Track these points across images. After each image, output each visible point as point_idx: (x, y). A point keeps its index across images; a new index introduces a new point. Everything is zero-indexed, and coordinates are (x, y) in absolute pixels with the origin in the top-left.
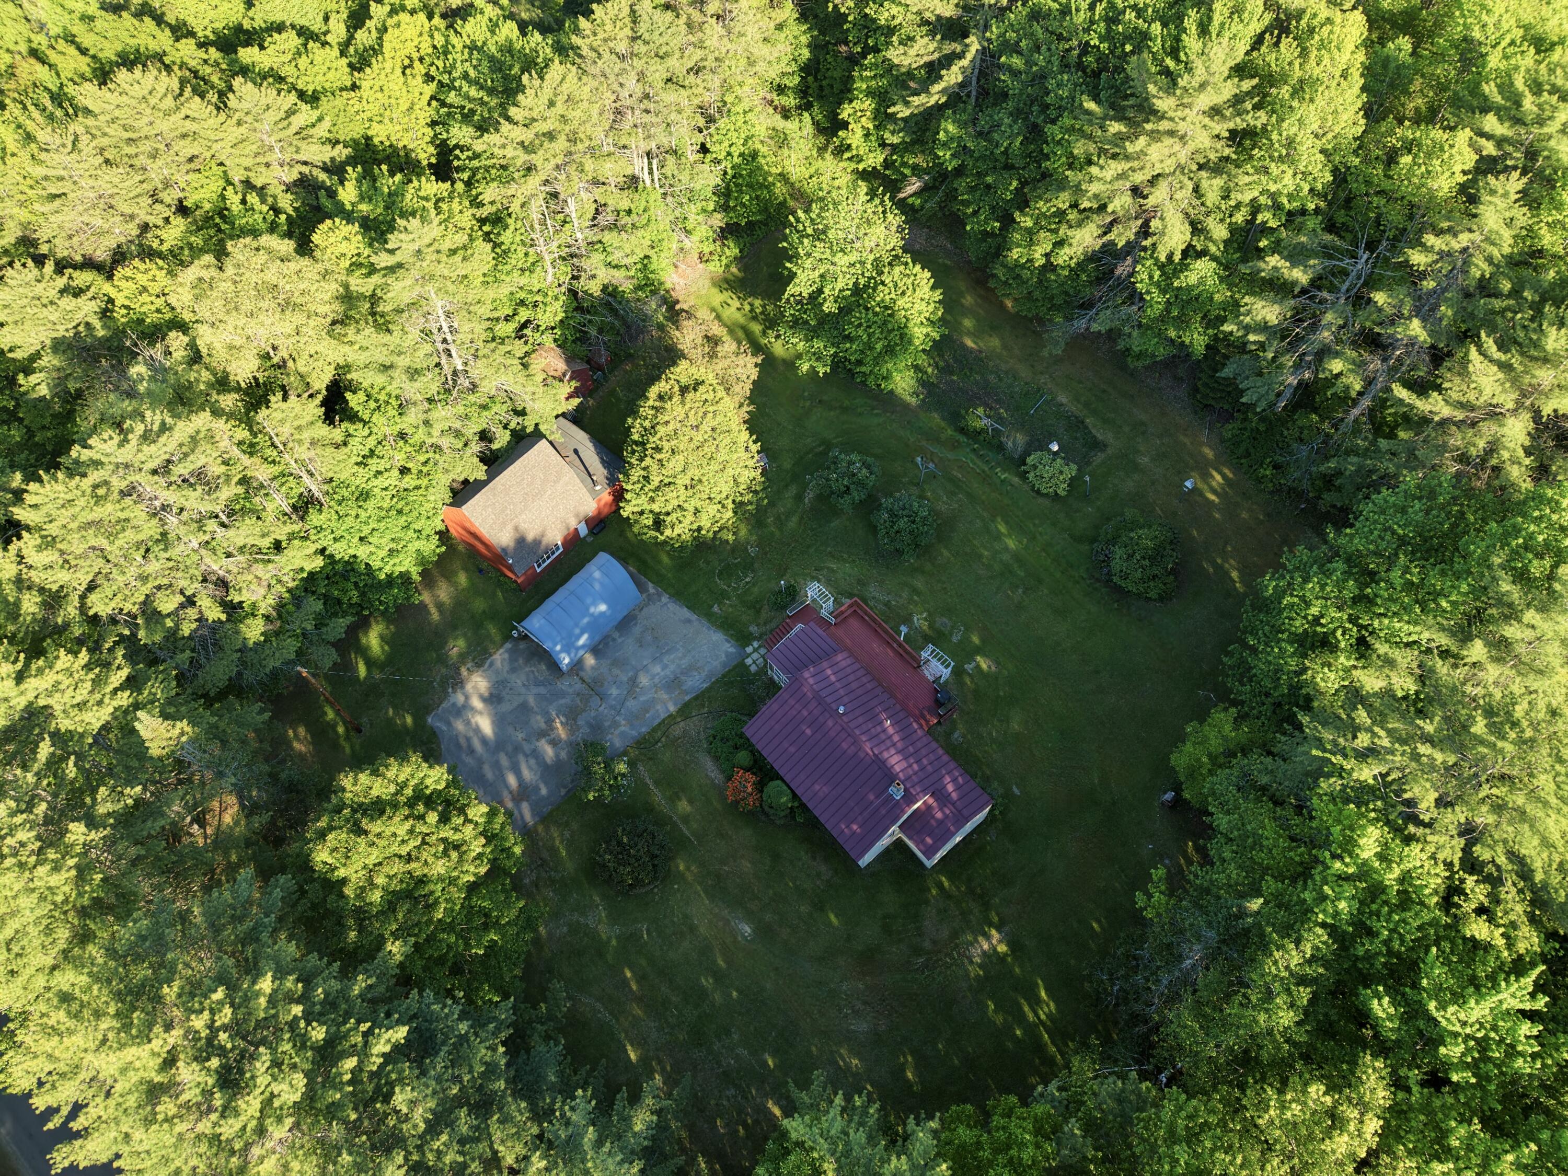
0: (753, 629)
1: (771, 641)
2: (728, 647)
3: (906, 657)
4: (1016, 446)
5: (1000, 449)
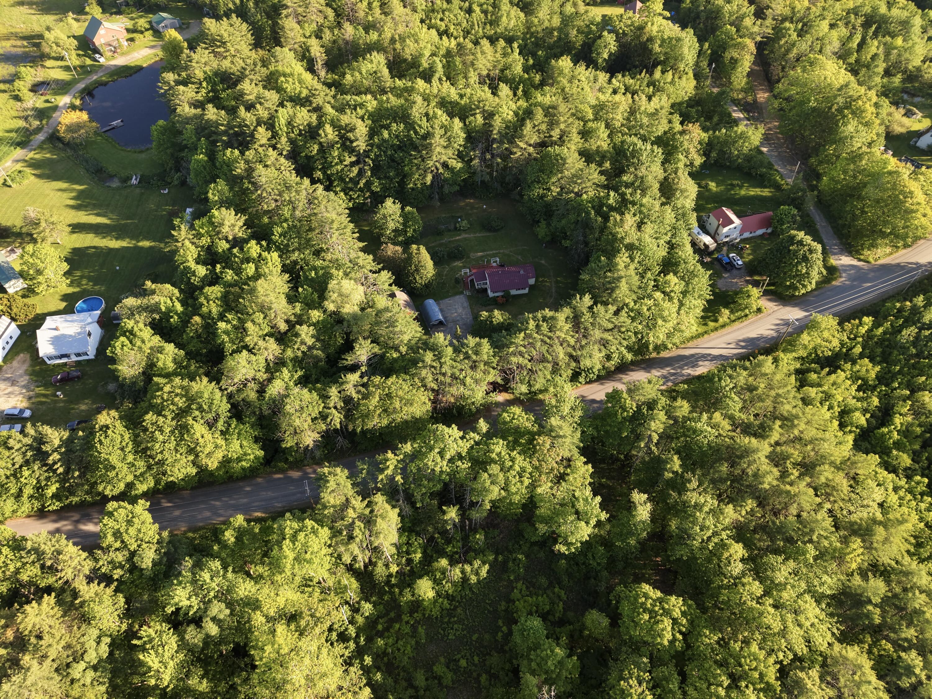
0: (460, 290)
1: (466, 287)
2: (462, 296)
3: (489, 266)
4: (452, 227)
5: (450, 230)
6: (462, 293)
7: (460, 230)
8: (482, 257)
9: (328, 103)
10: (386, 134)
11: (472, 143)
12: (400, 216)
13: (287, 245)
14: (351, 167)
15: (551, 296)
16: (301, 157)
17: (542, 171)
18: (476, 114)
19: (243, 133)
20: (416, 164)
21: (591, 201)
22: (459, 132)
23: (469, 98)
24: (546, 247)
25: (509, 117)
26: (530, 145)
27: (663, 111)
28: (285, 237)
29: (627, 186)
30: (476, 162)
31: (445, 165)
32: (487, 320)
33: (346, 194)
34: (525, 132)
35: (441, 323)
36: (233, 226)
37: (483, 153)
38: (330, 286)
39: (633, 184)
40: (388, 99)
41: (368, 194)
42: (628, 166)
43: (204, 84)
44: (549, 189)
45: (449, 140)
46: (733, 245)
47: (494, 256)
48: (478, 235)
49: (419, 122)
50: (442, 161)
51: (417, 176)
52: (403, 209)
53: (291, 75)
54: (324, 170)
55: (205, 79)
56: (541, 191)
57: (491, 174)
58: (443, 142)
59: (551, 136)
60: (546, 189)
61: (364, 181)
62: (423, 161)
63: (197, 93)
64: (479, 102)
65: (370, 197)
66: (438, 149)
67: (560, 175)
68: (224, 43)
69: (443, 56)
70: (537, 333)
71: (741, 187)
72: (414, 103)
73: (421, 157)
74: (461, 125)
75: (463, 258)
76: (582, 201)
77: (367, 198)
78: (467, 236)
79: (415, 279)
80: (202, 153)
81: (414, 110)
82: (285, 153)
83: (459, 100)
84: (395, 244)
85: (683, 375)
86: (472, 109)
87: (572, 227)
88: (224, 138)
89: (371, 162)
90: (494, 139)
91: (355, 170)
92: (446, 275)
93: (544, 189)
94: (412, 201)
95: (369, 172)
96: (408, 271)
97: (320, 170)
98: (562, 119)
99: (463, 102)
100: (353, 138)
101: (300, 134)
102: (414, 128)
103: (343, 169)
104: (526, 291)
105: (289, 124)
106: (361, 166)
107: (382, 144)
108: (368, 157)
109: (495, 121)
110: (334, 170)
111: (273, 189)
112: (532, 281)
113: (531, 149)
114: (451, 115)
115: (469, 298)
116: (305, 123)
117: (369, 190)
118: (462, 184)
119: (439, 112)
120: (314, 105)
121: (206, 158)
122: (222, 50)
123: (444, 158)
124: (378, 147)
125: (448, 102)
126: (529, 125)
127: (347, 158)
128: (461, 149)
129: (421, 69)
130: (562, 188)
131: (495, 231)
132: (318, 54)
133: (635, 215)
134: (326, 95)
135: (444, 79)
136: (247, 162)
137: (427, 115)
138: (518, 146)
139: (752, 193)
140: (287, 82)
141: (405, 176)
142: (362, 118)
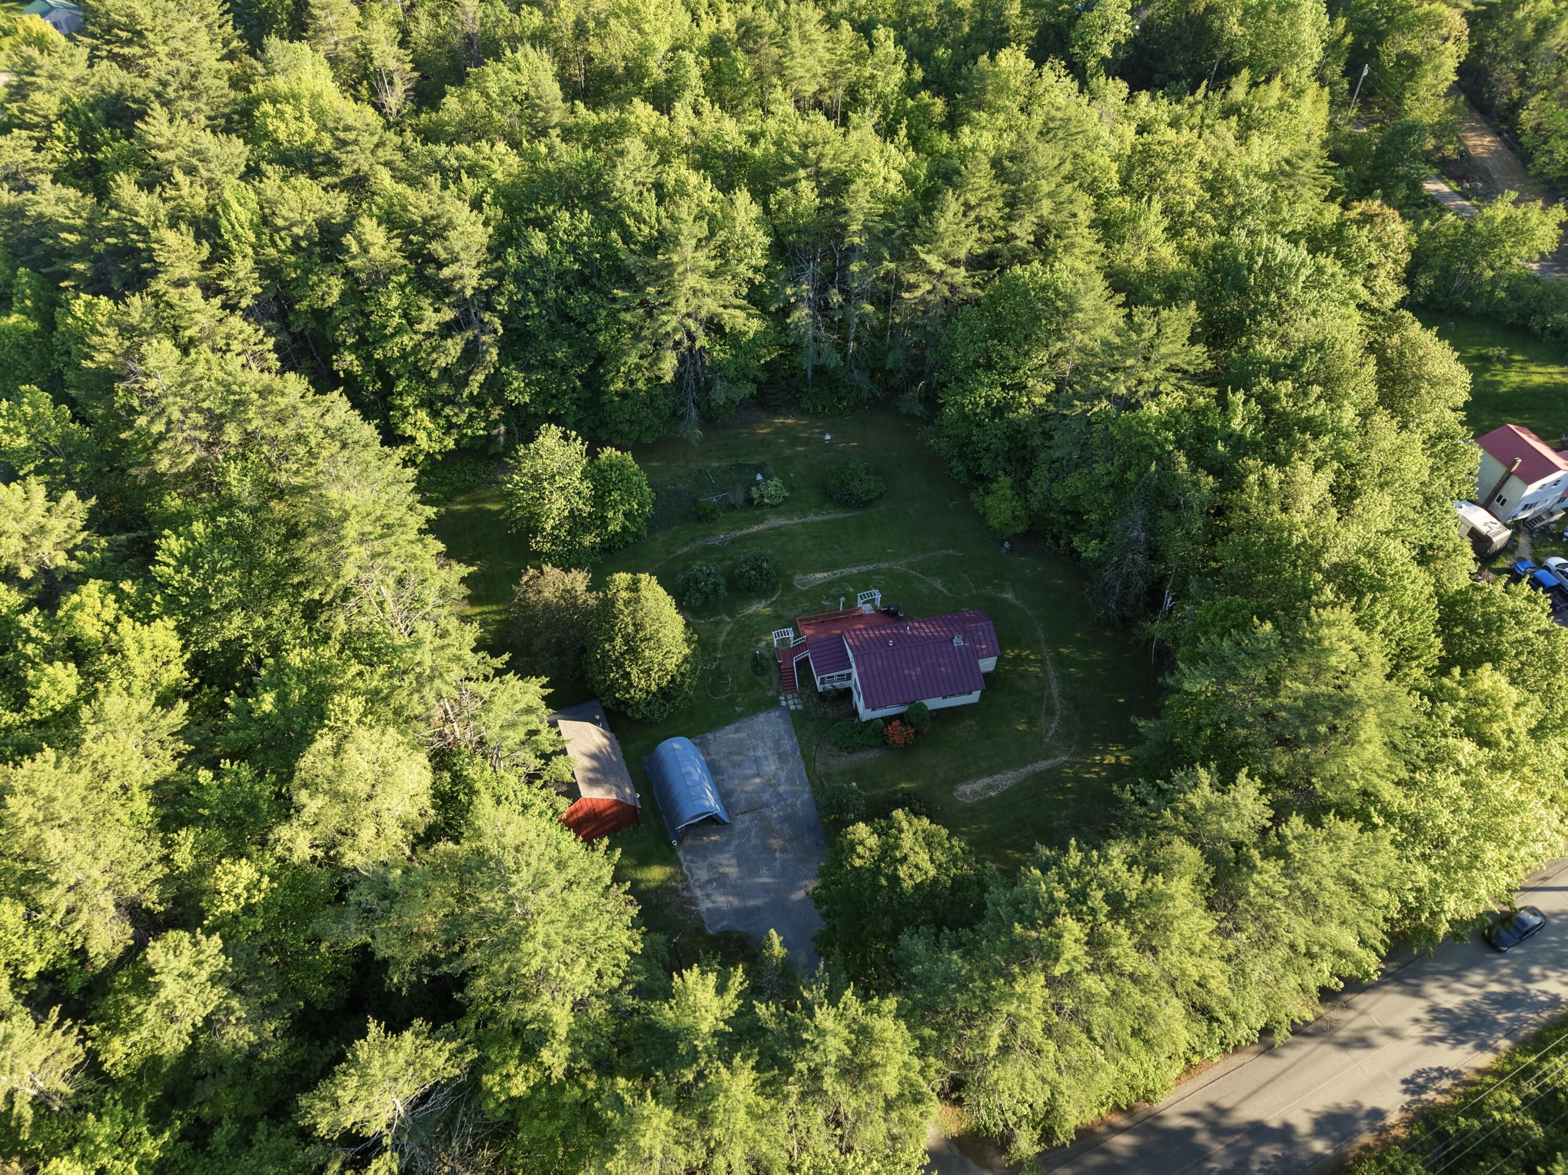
0: (770, 694)
1: (788, 687)
2: (774, 715)
3: (851, 616)
4: (738, 497)
5: (732, 507)
6: (773, 703)
7: (761, 505)
8: (829, 584)
9: (386, 164)
10: (539, 242)
11: (787, 263)
12: (585, 475)
13: (203, 594)
14: (444, 337)
15: (1051, 711)
16: (298, 313)
17: (998, 335)
18: (795, 181)
19: (130, 252)
20: (631, 327)
21: (1171, 421)
22: (751, 230)
23: (778, 144)
24: (1011, 550)
25: (892, 189)
26: (955, 263)
27: (1309, 165)
28: (195, 568)
29: (1275, 375)
30: (801, 315)
31: (714, 326)
32: (876, 871)
33: (435, 414)
34: (942, 225)
35: (712, 821)
36: (42, 530)
37: (822, 289)
38: (306, 761)
39: (1293, 367)
40: (551, 149)
41: (496, 413)
42: (1253, 314)
43: (59, 129)
44: (1021, 387)
45: (722, 256)
46: (1545, 530)
47: (865, 582)
48: (811, 518)
49: (636, 207)
50: (703, 314)
51: (633, 359)
52: (592, 454)
53: (295, 97)
54: (363, 346)
55: (61, 116)
56: (997, 393)
57: (841, 347)
58: (703, 258)
59: (1014, 237)
60: (1012, 387)
61: (481, 377)
62: (650, 314)
63: (38, 149)
64: (805, 147)
65: (503, 419)
66: (692, 280)
67: (1059, 345)
68: (140, 34)
69: (702, 52)
70: (1093, 969)
71: (1507, 363)
72: (621, 154)
73: (644, 303)
74: (756, 210)
75: (774, 589)
76: (1143, 423)
77: (495, 424)
78: (781, 522)
79: (627, 675)
80: (22, 311)
81: (620, 171)
82: (244, 303)
83: (746, 148)
84: (566, 564)
85: (1538, 1006)
86: (786, 169)
87: (1108, 498)
88: (80, 266)
89: (497, 323)
90: (852, 248)
91: (454, 347)
92: (727, 646)
93: (1004, 387)
94: (625, 427)
95: (494, 351)
96: (605, 654)
97: (354, 348)
98: (1045, 187)
99: (758, 152)
100: (443, 255)
101: (296, 248)
102: (622, 225)
103: (417, 347)
104: (975, 697)
105: (265, 222)
106: (469, 334)
107: (529, 272)
108: (489, 307)
109: (853, 199)
110: (393, 349)
111: (184, 411)
112: (988, 664)
113: (960, 275)
114: (726, 186)
115: (799, 721)
116: (310, 218)
117: (499, 399)
118: (763, 377)
119: (694, 178)
120: (347, 172)
121: (33, 326)
122: (136, 50)
123: (710, 306)
124: (519, 278)
125: (717, 156)
126: (952, 204)
127: (429, 313)
128: (758, 279)
129: (647, 83)
130: (1060, 384)
131: (862, 504)
132: (392, 64)
133: (1318, 466)
134: (380, 144)
135: (706, 102)
136: (127, 330)
137: (658, 187)
138: (920, 266)
139: (1538, 379)
140: (280, 115)
141: (600, 359)
142: (476, 204)
